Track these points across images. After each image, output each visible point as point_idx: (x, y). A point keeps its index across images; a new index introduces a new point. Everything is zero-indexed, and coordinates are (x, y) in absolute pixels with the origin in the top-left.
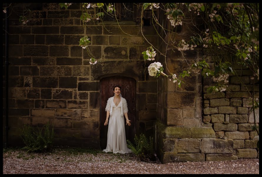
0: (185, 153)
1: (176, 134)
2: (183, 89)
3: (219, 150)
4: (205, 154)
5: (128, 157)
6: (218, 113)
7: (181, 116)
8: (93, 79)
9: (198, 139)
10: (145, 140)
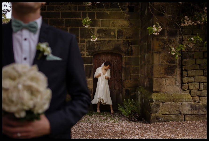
0: (168, 114)
1: (161, 99)
2: (166, 62)
3: (195, 112)
4: (184, 115)
5: (118, 118)
6: (194, 82)
7: (165, 84)
8: (88, 55)
9: (178, 103)
10: (134, 104)
